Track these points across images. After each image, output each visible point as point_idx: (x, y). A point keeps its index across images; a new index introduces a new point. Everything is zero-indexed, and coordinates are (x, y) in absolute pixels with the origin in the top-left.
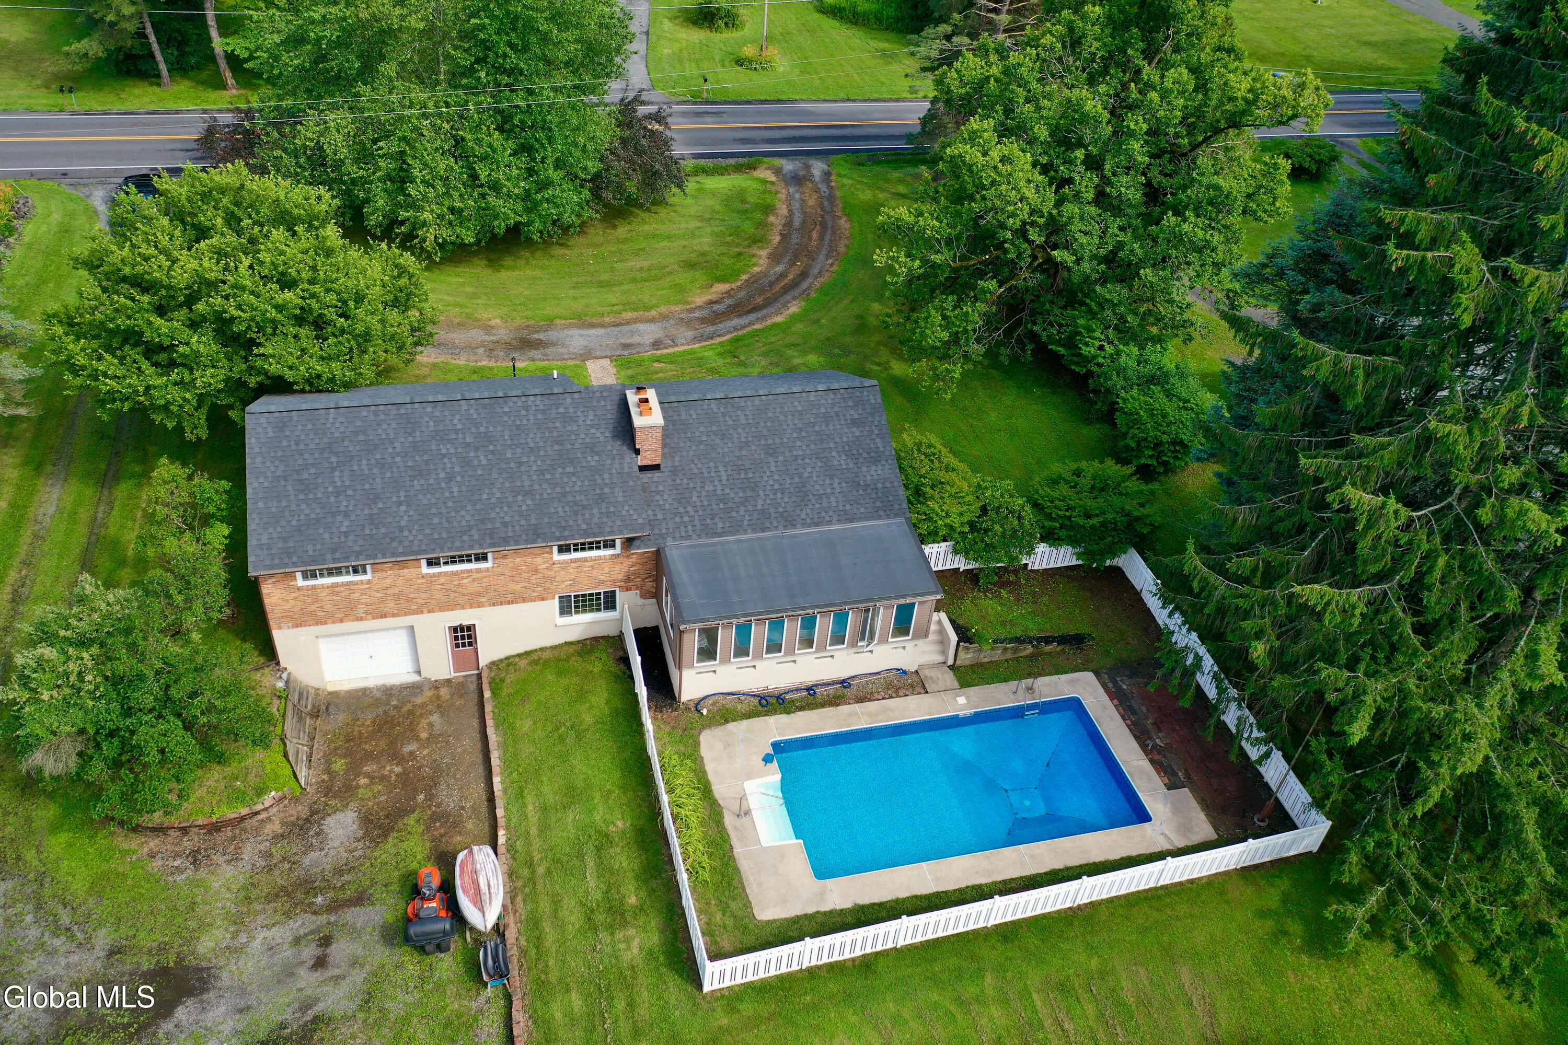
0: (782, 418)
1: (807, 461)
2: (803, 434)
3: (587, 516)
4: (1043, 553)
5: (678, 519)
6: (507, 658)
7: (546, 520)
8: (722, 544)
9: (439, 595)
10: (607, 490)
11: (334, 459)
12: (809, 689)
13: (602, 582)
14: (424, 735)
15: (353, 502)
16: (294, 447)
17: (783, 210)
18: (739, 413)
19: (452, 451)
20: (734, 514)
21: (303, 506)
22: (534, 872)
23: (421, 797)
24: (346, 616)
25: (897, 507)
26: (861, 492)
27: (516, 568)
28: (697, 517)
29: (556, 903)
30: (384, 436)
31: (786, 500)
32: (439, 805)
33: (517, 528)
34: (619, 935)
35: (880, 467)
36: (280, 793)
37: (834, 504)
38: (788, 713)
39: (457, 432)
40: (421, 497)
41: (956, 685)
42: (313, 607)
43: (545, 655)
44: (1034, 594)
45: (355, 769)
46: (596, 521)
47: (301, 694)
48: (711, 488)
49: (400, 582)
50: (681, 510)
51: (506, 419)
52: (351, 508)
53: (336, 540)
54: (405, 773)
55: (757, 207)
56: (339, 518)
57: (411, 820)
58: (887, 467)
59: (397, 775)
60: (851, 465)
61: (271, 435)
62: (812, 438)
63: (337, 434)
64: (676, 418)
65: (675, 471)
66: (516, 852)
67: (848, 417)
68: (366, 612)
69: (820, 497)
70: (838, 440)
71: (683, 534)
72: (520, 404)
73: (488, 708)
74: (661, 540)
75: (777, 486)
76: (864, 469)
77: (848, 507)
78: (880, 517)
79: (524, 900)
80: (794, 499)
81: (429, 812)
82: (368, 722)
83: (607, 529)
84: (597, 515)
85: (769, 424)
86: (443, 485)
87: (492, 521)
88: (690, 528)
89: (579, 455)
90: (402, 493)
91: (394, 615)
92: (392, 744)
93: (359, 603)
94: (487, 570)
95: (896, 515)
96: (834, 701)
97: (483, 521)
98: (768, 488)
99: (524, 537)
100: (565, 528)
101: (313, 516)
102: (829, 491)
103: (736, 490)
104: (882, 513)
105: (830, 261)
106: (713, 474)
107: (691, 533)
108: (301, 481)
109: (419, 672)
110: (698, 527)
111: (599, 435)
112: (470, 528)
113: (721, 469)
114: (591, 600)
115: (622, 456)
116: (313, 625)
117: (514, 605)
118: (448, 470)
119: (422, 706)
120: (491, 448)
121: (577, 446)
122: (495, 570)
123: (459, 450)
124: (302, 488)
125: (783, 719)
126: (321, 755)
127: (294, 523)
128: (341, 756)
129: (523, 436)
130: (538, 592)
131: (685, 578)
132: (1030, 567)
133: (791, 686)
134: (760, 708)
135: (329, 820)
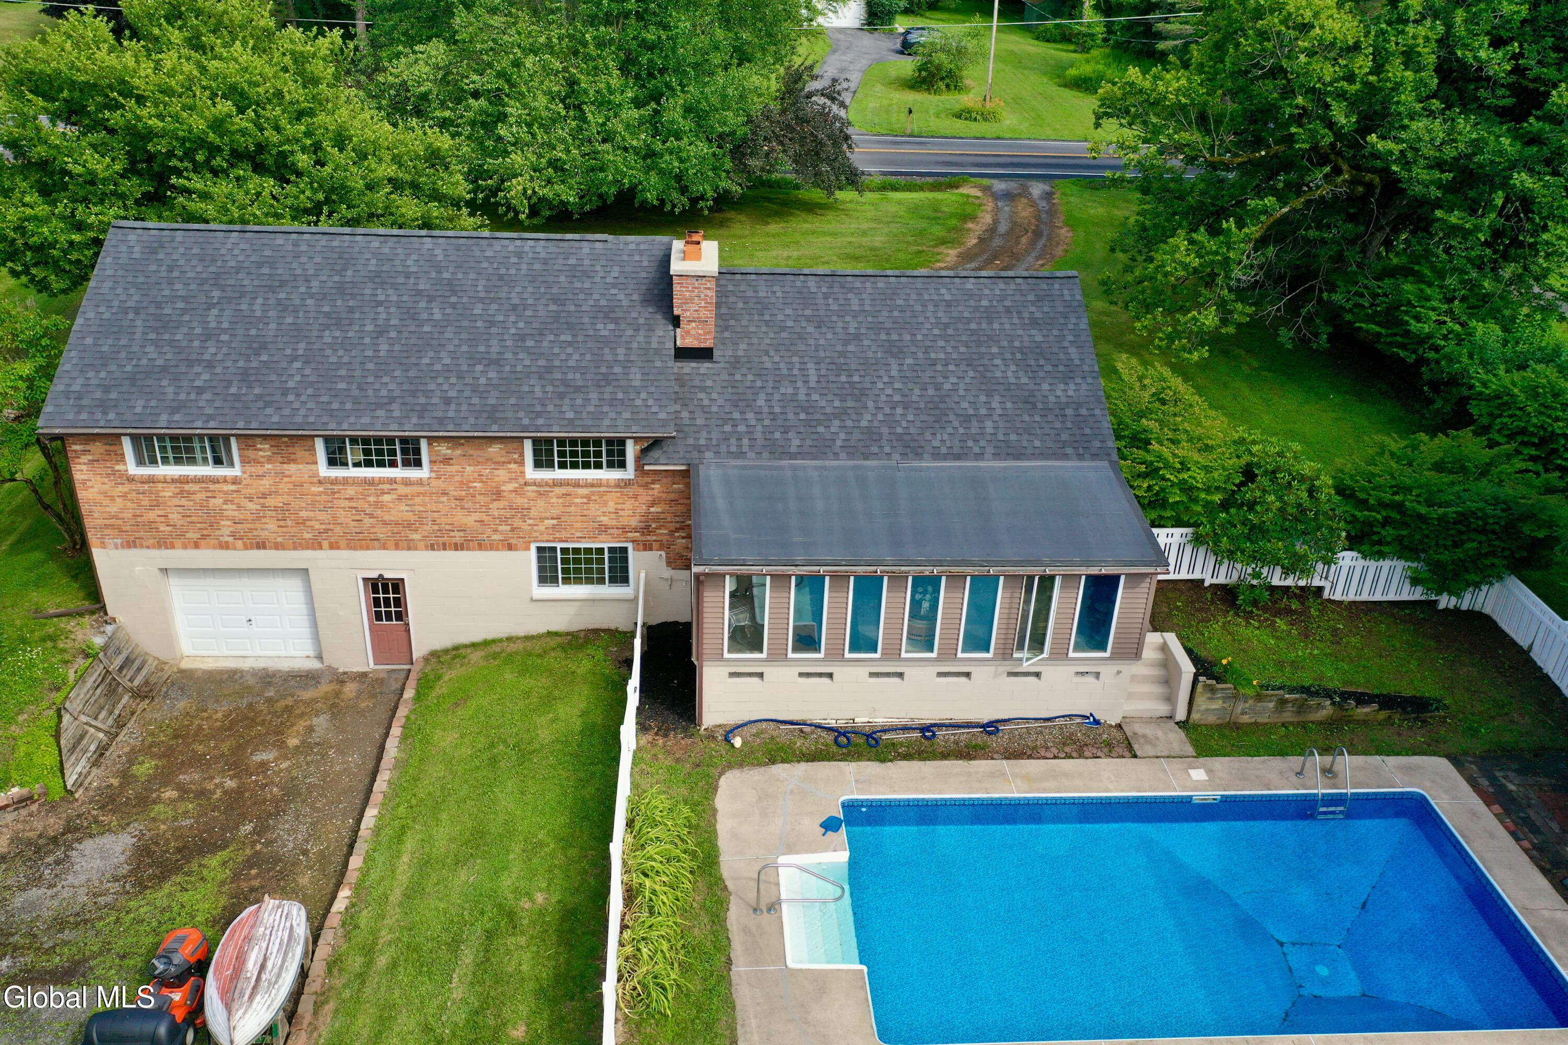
0: (918, 308)
1: (951, 367)
2: (950, 332)
3: (579, 402)
4: (1352, 570)
5: (728, 428)
6: (456, 648)
7: (513, 401)
8: (794, 469)
9: (345, 517)
10: (617, 370)
11: (216, 294)
12: (924, 729)
13: (604, 529)
14: (293, 742)
15: (225, 350)
16: (164, 274)
17: (987, 219)
18: (850, 296)
19: (394, 298)
20: (821, 429)
21: (150, 349)
22: (370, 963)
23: (249, 827)
24: (204, 537)
25: (1096, 444)
26: (1037, 418)
27: (465, 484)
28: (759, 428)
29: (384, 1022)
30: (299, 271)
31: (910, 417)
32: (269, 843)
33: (464, 407)
35: (1072, 386)
36: (25, 791)
37: (990, 430)
38: (883, 761)
39: (407, 275)
40: (329, 352)
41: (1190, 750)
42: (152, 515)
43: (513, 647)
44: (1335, 631)
45: (164, 777)
46: (591, 409)
47: (128, 662)
48: (790, 391)
49: (284, 487)
50: (736, 415)
51: (485, 265)
52: (219, 357)
53: (182, 396)
54: (239, 792)
56: (197, 369)
57: (214, 861)
58: (1084, 387)
59: (225, 793)
60: (1024, 380)
61: (137, 255)
62: (964, 338)
63: (231, 263)
64: (750, 294)
65: (735, 363)
66: (356, 927)
67: (1026, 315)
68: (233, 535)
69: (966, 419)
70: (1005, 344)
71: (733, 449)
72: (511, 248)
73: (402, 712)
74: (696, 455)
75: (897, 398)
76: (1045, 387)
77: (1013, 437)
78: (1066, 457)
79: (335, 1013)
80: (923, 417)
81: (248, 852)
82: (219, 715)
83: (607, 422)
84: (594, 402)
85: (896, 314)
86: (367, 340)
87: (428, 394)
88: (745, 441)
89: (586, 320)
90: (302, 346)
91: (278, 546)
92: (239, 748)
93: (223, 517)
94: (420, 482)
95: (1094, 457)
96: (967, 753)
97: (414, 394)
98: (883, 398)
99: (472, 420)
100: (539, 414)
101: (160, 362)
102: (983, 411)
103: (830, 397)
104: (1069, 450)
106: (796, 372)
107: (745, 449)
108: (158, 317)
109: (320, 657)
110: (760, 442)
111: (622, 297)
112: (392, 400)
113: (810, 366)
114: (589, 561)
115: (651, 329)
116: (154, 547)
117: (465, 553)
118: (380, 322)
119: (308, 703)
120: (453, 299)
121: (584, 308)
122: (434, 483)
123: (405, 298)
124: (158, 324)
125: (870, 768)
126: (127, 749)
127: (128, 368)
128: (153, 756)
129: (506, 289)
130: (502, 533)
131: (721, 504)
132: (1326, 595)
133: (896, 721)
134: (834, 748)
135: (88, 846)
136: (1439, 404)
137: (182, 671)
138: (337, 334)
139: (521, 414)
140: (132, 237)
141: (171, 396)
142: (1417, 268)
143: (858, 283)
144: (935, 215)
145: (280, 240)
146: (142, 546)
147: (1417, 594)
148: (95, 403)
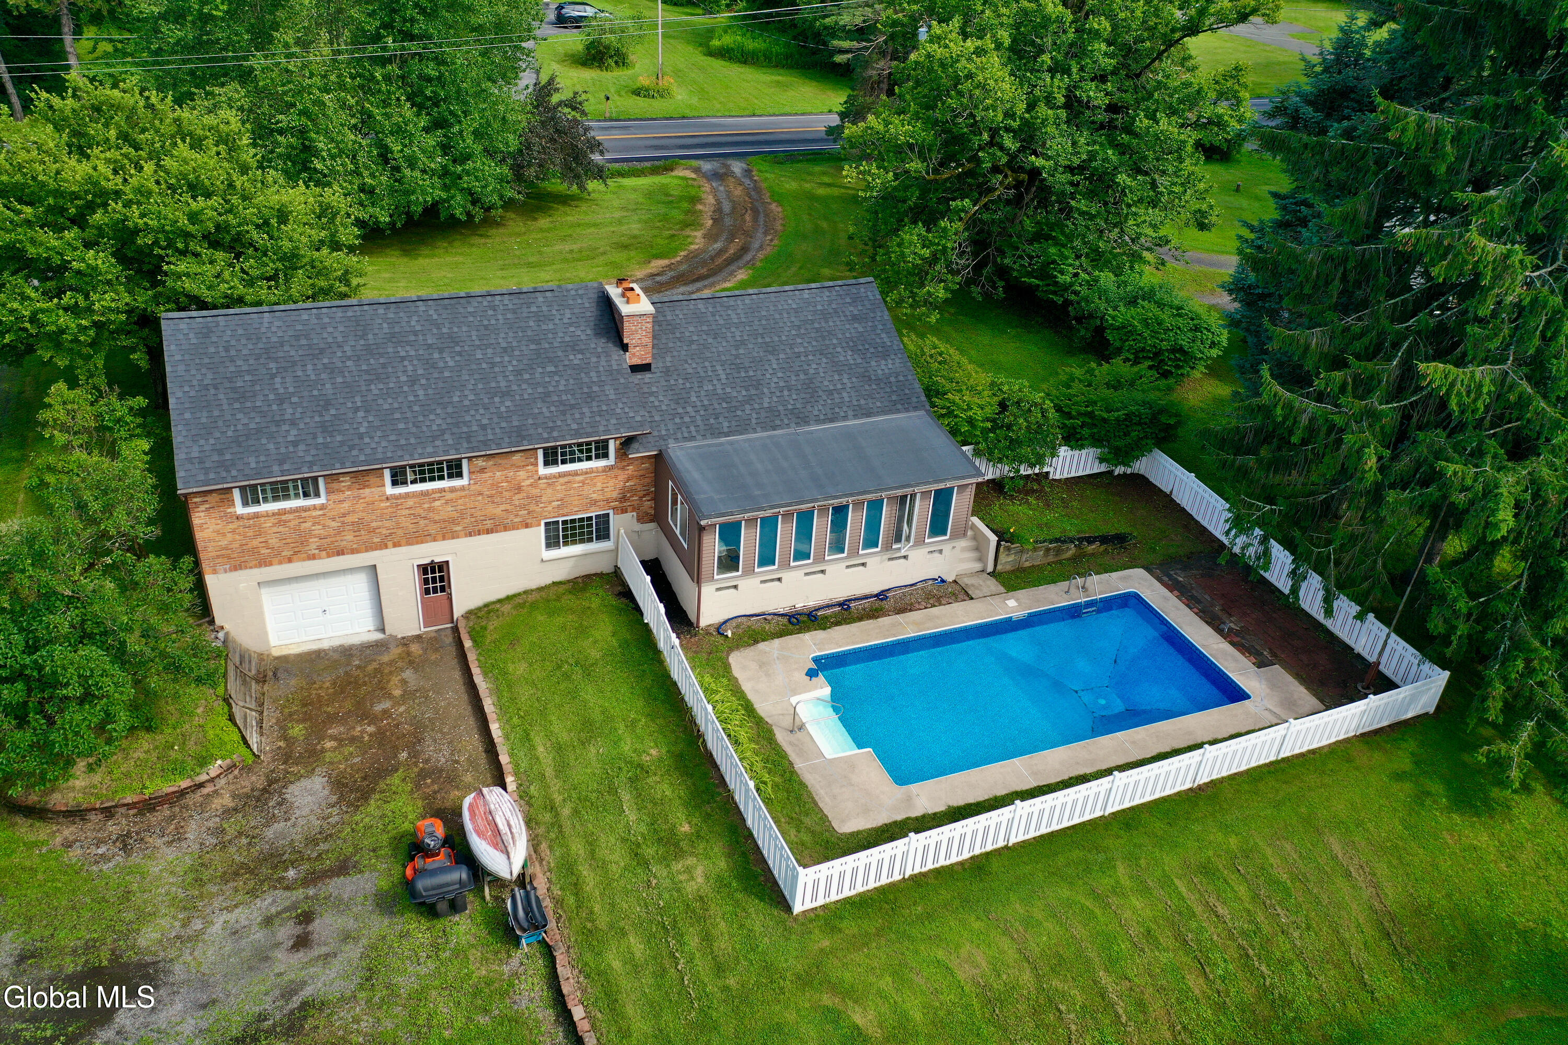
0: (777, 316)
1: (811, 357)
2: (802, 331)
4: (1065, 458)
5: (677, 420)
6: (486, 605)
7: (530, 421)
8: (731, 443)
9: (406, 523)
10: (595, 388)
11: (273, 365)
12: (841, 604)
13: (594, 503)
14: (397, 693)
15: (300, 410)
16: (223, 354)
17: (711, 200)
18: (730, 312)
19: (413, 353)
20: (739, 413)
21: (239, 416)
22: (557, 815)
23: (404, 755)
24: (296, 553)
25: (914, 400)
26: (874, 387)
27: (495, 485)
28: (698, 418)
29: (592, 844)
30: (330, 340)
31: (794, 397)
32: (427, 761)
33: (498, 431)
34: (677, 866)
35: (890, 361)
36: (228, 761)
37: (847, 399)
38: (824, 629)
39: (415, 333)
40: (380, 401)
41: (1002, 589)
42: (255, 543)
43: (531, 598)
44: (1063, 500)
45: (317, 732)
46: (587, 420)
47: (242, 658)
48: (710, 387)
49: (360, 506)
50: (680, 410)
51: (471, 319)
52: (298, 415)
53: (283, 450)
54: (381, 733)
55: (681, 198)
56: (286, 427)
57: (395, 780)
58: (898, 361)
59: (371, 735)
60: (859, 361)
61: (194, 341)
62: (813, 335)
63: (274, 339)
65: (667, 372)
66: (531, 798)
67: (848, 313)
68: (319, 548)
69: (830, 393)
70: (840, 336)
71: (686, 435)
72: (485, 304)
73: (472, 657)
74: (662, 442)
75: (782, 384)
76: (873, 363)
77: (862, 402)
78: (898, 411)
79: (551, 848)
80: (803, 396)
81: (416, 770)
82: (328, 684)
83: (601, 428)
84: (588, 414)
85: (764, 322)
86: (406, 388)
87: (467, 424)
88: (692, 428)
90: (358, 399)
91: (353, 551)
92: (359, 704)
93: (311, 536)
94: (463, 488)
95: (916, 408)
96: (873, 614)
97: (457, 425)
98: (773, 385)
99: (507, 440)
100: (552, 429)
101: (252, 426)
102: (839, 386)
103: (738, 389)
104: (899, 406)
105: (769, 238)
106: (710, 373)
107: (694, 434)
108: (235, 390)
109: (383, 630)
110: (702, 427)
112: (443, 432)
113: (718, 368)
114: (581, 527)
115: (608, 355)
116: (256, 567)
117: (494, 535)
118: (410, 373)
119: (389, 664)
120: (458, 349)
121: (556, 344)
122: (473, 488)
123: (421, 352)
124: (236, 396)
125: (819, 635)
126: (274, 721)
127: (230, 434)
128: (299, 722)
129: (493, 336)
130: (521, 516)
131: (696, 475)
132: (1051, 477)
133: (821, 603)
134: (791, 627)
135: (292, 788)
136: (1083, 332)
137: (278, 658)
138: (381, 386)
139: (540, 430)
140: (183, 325)
141: (274, 451)
143: (731, 302)
145: (305, 316)
146: (246, 568)
147: (1103, 468)
148: (215, 464)
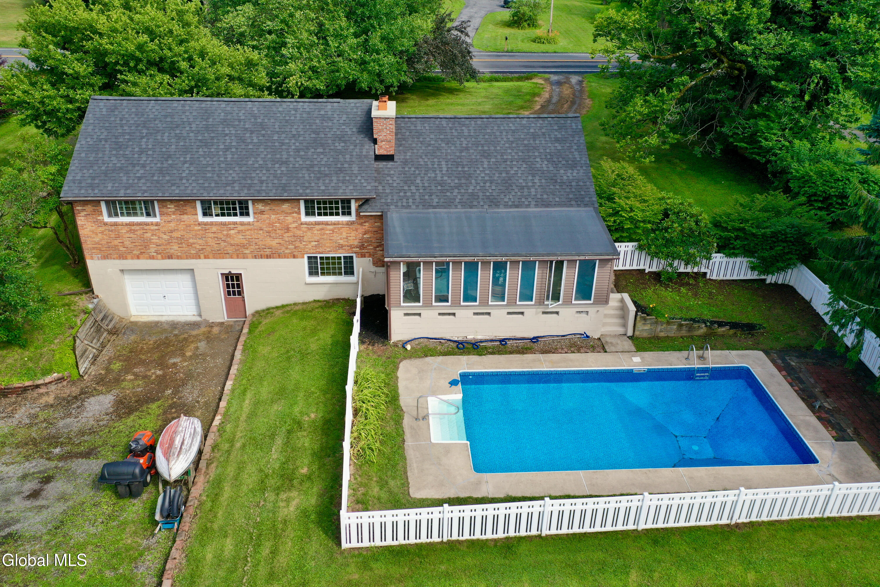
0: (498, 134)
1: (514, 163)
2: (514, 145)
3: (327, 181)
4: (720, 263)
5: (402, 194)
6: (268, 309)
7: (294, 181)
8: (435, 213)
9: (212, 242)
10: (346, 165)
11: (145, 131)
12: (501, 341)
13: (341, 247)
14: (188, 354)
15: (150, 159)
16: (118, 122)
17: (546, 96)
18: (464, 128)
19: (233, 132)
20: (448, 194)
21: (113, 158)
22: (232, 446)
23: (170, 392)
24: (142, 253)
25: (587, 199)
26: (558, 187)
27: (271, 224)
28: (417, 194)
29: (241, 469)
30: (185, 120)
31: (493, 188)
32: (180, 398)
33: (270, 185)
34: (283, 496)
35: (576, 171)
36: (60, 375)
37: (533, 193)
38: (481, 355)
39: (240, 120)
40: (202, 159)
41: (634, 349)
42: (116, 242)
43: (297, 308)
44: (711, 293)
45: (127, 370)
46: (333, 185)
47: (105, 316)
48: (433, 175)
49: (181, 227)
50: (406, 188)
51: (279, 115)
52: (148, 162)
53: (131, 181)
54: (164, 376)
56: (137, 168)
57: (154, 406)
58: (582, 171)
59: (157, 376)
60: (552, 169)
61: (104, 113)
62: (521, 148)
63: (152, 116)
64: (413, 128)
65: (405, 162)
66: (225, 431)
67: (553, 136)
68: (156, 252)
69: (522, 188)
70: (542, 151)
71: (405, 204)
72: (291, 107)
73: (242, 339)
74: (386, 207)
75: (487, 178)
76: (562, 171)
77: (545, 196)
78: (571, 206)
79: (216, 467)
81: (170, 402)
82: (151, 342)
83: (341, 191)
84: (335, 181)
86: (221, 153)
87: (251, 178)
88: (411, 200)
89: (330, 141)
90: (188, 156)
91: (178, 258)
92: (162, 357)
93: (151, 243)
94: (249, 224)
95: (586, 205)
96: (522, 351)
97: (245, 179)
98: (480, 178)
99: (274, 191)
100: (307, 188)
101: (119, 165)
102: (530, 184)
103: (453, 178)
104: (573, 203)
106: (436, 166)
107: (410, 204)
108: (116, 143)
109: (200, 315)
110: (418, 200)
111: (348, 130)
112: (234, 182)
113: (443, 163)
114: (334, 263)
115: (362, 145)
116: (117, 259)
117: (272, 260)
118: (227, 144)
119: (195, 336)
120: (263, 132)
121: (329, 136)
122: (256, 224)
123: (239, 132)
124: (117, 147)
125: (474, 358)
126: (107, 358)
127: (103, 168)
128: (120, 361)
129: (289, 127)
130: (290, 249)
131: (398, 230)
132: (708, 276)
133: (488, 338)
134: (457, 350)
135: (92, 400)
137: (132, 322)
138: (206, 150)
139: (298, 188)
140: (101, 104)
141: (125, 181)
142: (767, 113)
143: (467, 122)
144: (518, 93)
145: (175, 104)
146: (111, 258)
147: (754, 275)
148: (88, 185)
